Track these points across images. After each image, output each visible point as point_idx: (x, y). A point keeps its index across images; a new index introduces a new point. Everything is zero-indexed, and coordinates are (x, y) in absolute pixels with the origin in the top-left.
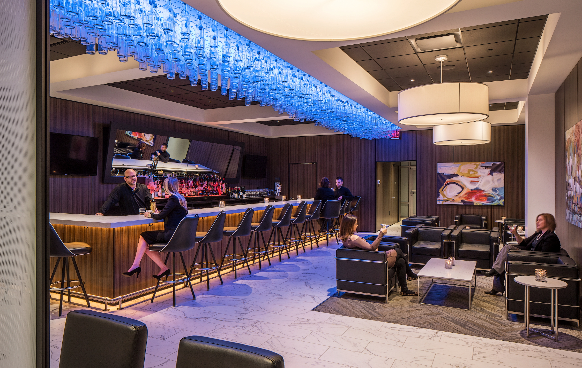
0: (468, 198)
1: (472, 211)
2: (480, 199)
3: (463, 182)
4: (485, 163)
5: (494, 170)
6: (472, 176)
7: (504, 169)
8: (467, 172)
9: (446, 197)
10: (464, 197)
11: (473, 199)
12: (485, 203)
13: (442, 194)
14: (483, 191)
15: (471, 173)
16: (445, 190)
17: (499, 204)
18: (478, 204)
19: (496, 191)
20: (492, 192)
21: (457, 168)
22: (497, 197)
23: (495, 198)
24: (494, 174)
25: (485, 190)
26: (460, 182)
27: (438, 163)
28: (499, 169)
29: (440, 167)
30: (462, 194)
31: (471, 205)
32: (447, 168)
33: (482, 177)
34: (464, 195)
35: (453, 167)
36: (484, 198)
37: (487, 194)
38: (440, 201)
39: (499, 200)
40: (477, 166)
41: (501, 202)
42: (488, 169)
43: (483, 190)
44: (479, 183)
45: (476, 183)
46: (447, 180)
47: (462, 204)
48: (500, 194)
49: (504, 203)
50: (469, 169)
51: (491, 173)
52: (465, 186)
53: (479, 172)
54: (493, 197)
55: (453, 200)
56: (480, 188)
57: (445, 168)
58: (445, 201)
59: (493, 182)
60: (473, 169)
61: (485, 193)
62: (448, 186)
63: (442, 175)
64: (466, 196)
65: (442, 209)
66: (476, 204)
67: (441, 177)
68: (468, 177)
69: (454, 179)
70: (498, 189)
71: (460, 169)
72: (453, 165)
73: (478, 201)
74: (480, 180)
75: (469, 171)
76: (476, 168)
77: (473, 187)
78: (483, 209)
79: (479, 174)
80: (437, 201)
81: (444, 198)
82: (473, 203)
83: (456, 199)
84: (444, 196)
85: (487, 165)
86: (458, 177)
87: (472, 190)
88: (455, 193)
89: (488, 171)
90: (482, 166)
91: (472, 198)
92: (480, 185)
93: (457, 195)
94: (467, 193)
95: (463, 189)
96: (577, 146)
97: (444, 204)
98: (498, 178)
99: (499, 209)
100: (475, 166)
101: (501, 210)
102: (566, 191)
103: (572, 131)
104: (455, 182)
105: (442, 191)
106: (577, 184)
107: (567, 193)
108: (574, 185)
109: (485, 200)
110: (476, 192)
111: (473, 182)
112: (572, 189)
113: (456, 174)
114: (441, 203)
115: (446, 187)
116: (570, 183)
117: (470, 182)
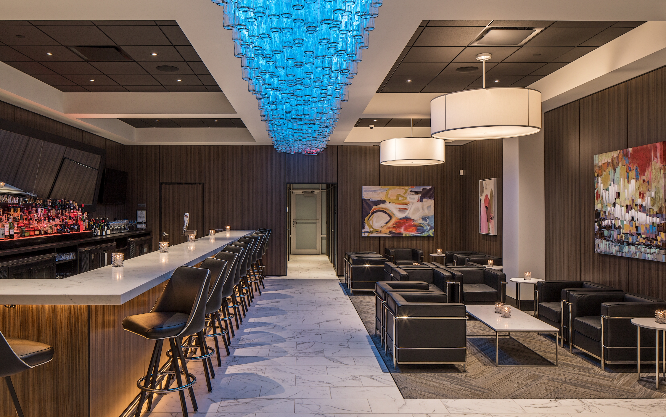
0: (396, 228)
1: (400, 244)
2: (410, 229)
3: (391, 210)
4: (414, 187)
5: (424, 195)
6: (400, 203)
7: (433, 194)
8: (395, 198)
9: (373, 228)
10: (392, 228)
11: (402, 230)
12: (414, 234)
13: (368, 225)
14: (413, 220)
15: (400, 198)
16: (372, 219)
17: (429, 235)
18: (408, 236)
19: (427, 221)
20: (422, 221)
21: (385, 193)
22: (427, 227)
23: (425, 228)
24: (424, 200)
25: (415, 219)
26: (388, 210)
27: (363, 187)
28: (429, 195)
29: (365, 191)
30: (390, 224)
31: (398, 237)
32: (373, 193)
33: (412, 204)
34: (392, 225)
35: (380, 191)
36: (413, 229)
37: (416, 224)
38: (365, 233)
39: (429, 230)
40: (406, 191)
41: (431, 233)
42: (417, 194)
43: (412, 219)
44: (408, 210)
45: (405, 210)
46: (374, 207)
47: (390, 236)
48: (430, 223)
49: (434, 233)
50: (397, 193)
51: (421, 200)
52: (394, 214)
53: (408, 198)
54: (423, 227)
55: (380, 232)
56: (409, 217)
57: (371, 192)
58: (372, 232)
59: (423, 210)
60: (402, 194)
61: (415, 222)
62: (375, 214)
63: (368, 201)
64: (394, 226)
65: (367, 242)
66: (405, 236)
67: (367, 203)
68: (396, 204)
69: (382, 206)
70: (428, 218)
71: (388, 194)
72: (380, 189)
73: (407, 232)
74: (409, 207)
75: (398, 196)
76: (405, 193)
77: (401, 215)
78: (412, 241)
79: (409, 200)
80: (362, 233)
81: (370, 229)
82: (402, 235)
83: (383, 230)
84: (371, 227)
85: (416, 190)
86: (385, 203)
87: (400, 219)
88: (382, 223)
89: (417, 197)
90: (411, 191)
91: (400, 228)
92: (409, 213)
93: (385, 225)
94: (396, 223)
95: (391, 217)
96: (638, 171)
97: (369, 236)
98: (428, 205)
99: (429, 240)
100: (405, 191)
101: (431, 242)
102: (596, 220)
103: (618, 154)
104: (382, 209)
105: (368, 220)
106: (636, 212)
107: (598, 222)
108: (627, 214)
109: (414, 230)
110: (406, 221)
111: (402, 210)
112: (619, 218)
113: (383, 200)
114: (366, 235)
115: (372, 216)
116: (609, 211)
117: (398, 210)
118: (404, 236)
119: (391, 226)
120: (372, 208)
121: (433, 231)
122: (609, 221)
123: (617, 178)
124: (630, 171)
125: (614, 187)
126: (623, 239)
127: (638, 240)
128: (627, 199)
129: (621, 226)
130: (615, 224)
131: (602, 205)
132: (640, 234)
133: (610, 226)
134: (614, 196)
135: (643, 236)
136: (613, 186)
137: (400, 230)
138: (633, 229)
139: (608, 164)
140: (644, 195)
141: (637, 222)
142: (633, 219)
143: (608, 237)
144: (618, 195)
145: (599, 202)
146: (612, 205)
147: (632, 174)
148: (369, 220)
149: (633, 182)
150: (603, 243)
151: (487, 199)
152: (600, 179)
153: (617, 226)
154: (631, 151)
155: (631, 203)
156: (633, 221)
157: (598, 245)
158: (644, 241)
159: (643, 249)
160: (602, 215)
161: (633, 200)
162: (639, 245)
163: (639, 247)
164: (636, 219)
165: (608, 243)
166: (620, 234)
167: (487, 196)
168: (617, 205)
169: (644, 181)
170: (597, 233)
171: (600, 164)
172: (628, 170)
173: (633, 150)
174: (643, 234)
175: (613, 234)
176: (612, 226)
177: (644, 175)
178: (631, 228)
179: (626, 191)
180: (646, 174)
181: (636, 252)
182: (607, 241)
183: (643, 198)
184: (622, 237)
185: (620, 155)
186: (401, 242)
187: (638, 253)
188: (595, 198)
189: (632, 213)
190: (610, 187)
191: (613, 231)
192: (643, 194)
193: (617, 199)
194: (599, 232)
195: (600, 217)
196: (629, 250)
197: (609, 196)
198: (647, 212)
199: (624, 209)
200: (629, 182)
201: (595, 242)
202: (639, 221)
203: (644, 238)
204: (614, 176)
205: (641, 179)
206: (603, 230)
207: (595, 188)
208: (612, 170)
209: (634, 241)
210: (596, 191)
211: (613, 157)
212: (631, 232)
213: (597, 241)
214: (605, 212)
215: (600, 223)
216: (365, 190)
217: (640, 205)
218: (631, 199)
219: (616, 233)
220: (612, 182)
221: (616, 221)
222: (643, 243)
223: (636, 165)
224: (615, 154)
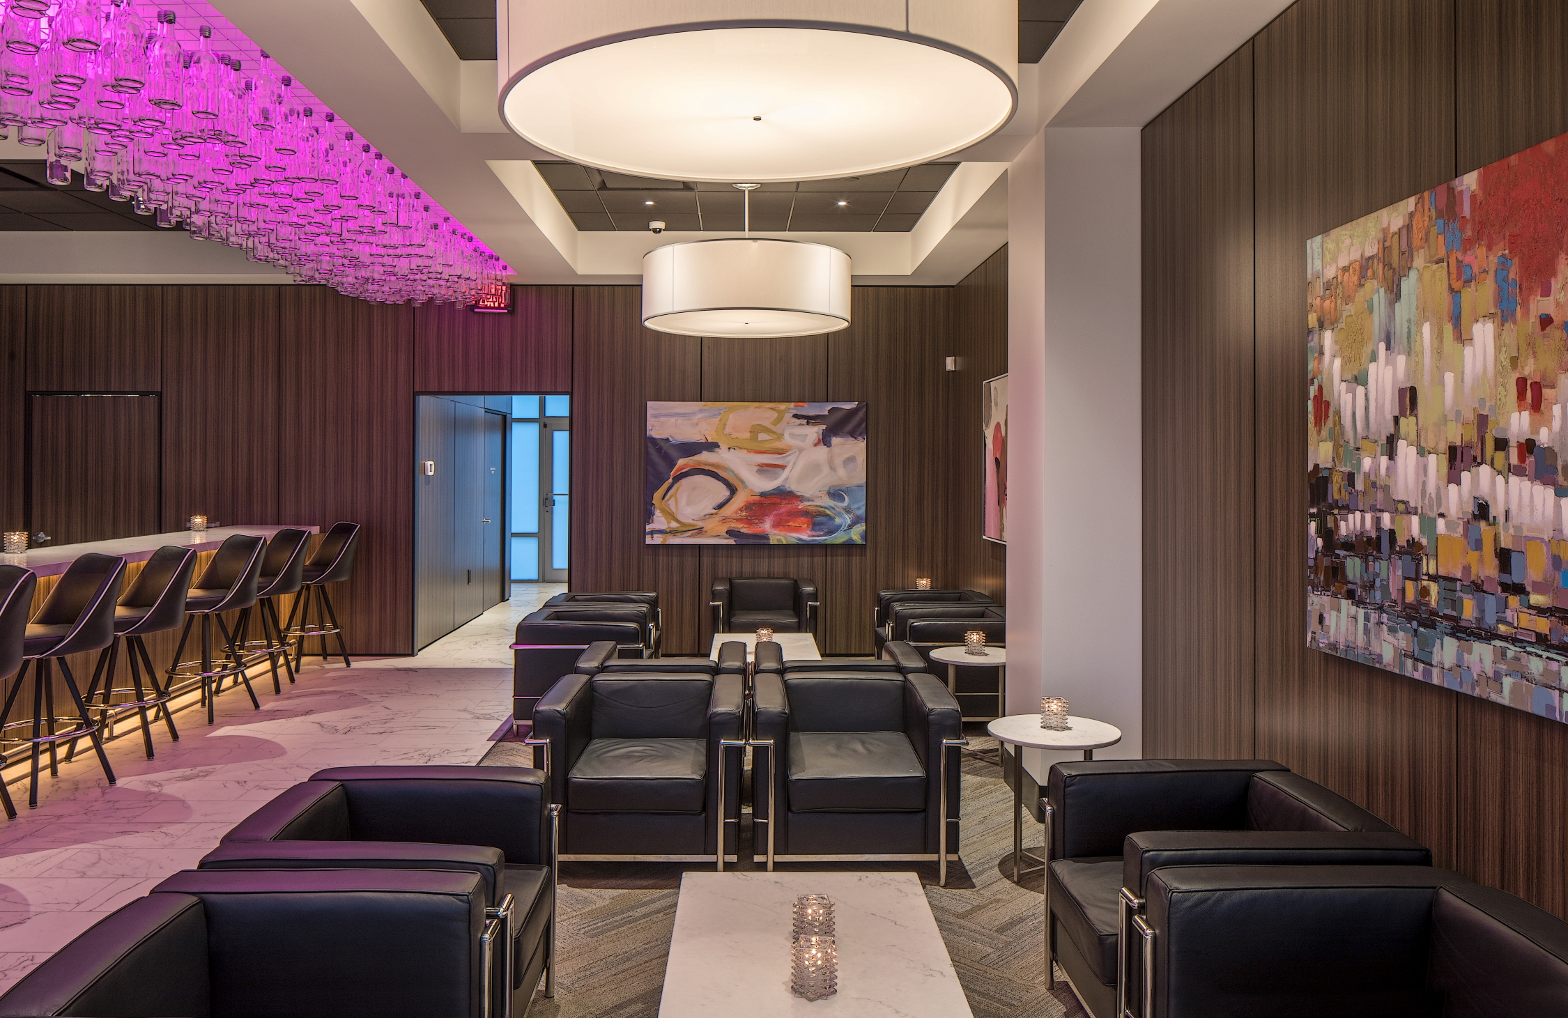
0: (748, 521)
1: (764, 566)
2: (790, 524)
3: (733, 468)
4: (806, 405)
5: (835, 428)
6: (762, 450)
7: (864, 425)
8: (748, 435)
9: (677, 521)
10: (738, 520)
11: (767, 526)
12: (805, 536)
13: (663, 511)
14: (801, 498)
15: (762, 436)
16: (674, 495)
17: (851, 539)
18: (785, 543)
19: (842, 499)
21: (716, 420)
22: (844, 518)
23: (838, 521)
24: (835, 440)
25: (807, 495)
26: (725, 469)
27: (650, 404)
28: (850, 427)
29: (655, 416)
30: (729, 510)
31: (759, 545)
32: (680, 420)
33: (797, 453)
34: (736, 513)
35: (700, 416)
36: (801, 521)
37: (812, 508)
38: (655, 536)
39: (850, 527)
40: (782, 414)
41: (856, 534)
42: (814, 424)
43: (799, 494)
44: (787, 471)
45: (778, 470)
46: (681, 462)
47: (731, 542)
48: (853, 507)
49: (865, 536)
50: (753, 424)
51: (825, 440)
52: (742, 481)
53: (787, 436)
54: (831, 518)
55: (700, 531)
56: (789, 489)
57: (673, 420)
58: (674, 532)
59: (833, 468)
60: (767, 424)
61: (806, 503)
62: (684, 481)
63: (663, 444)
64: (744, 514)
65: (662, 560)
66: (776, 543)
67: (659, 450)
68: (750, 451)
69: (705, 457)
70: (848, 491)
71: (725, 425)
72: (701, 411)
73: (783, 533)
74: (789, 462)
75: (756, 430)
76: (778, 421)
77: (767, 485)
78: (797, 557)
79: (788, 440)
80: (645, 534)
82: (768, 539)
83: (709, 525)
84: (671, 516)
85: (812, 413)
86: (717, 450)
87: (763, 495)
88: (707, 506)
89: (814, 432)
90: (796, 416)
91: (763, 522)
92: (788, 478)
93: (714, 511)
94: (748, 507)
95: (733, 490)
96: (1512, 275)
97: (667, 543)
98: (846, 456)
99: (849, 555)
100: (775, 415)
101: (856, 560)
102: (1314, 510)
103: (1411, 215)
104: (706, 468)
105: (663, 498)
106: (1500, 479)
107: (1321, 518)
108: (1452, 487)
109: (805, 526)
110: (779, 501)
111: (766, 468)
112: (1412, 504)
113: (710, 441)
114: (658, 540)
115: (676, 486)
116: (1367, 475)
117: (757, 468)
118: (772, 542)
119: (735, 516)
120: (675, 464)
121: (861, 528)
122: (1368, 516)
123: (1405, 325)
124: (1468, 282)
125: (1390, 368)
126: (1433, 604)
127: (1509, 615)
128: (1451, 416)
129: (1424, 542)
130: (1392, 533)
131: (1337, 447)
132: (1519, 590)
133: (1370, 539)
134: (1390, 406)
135: (1536, 599)
136: (1387, 363)
137: (760, 525)
138: (1481, 560)
139: (1364, 268)
140: (1547, 392)
141: (1506, 529)
142: (1482, 511)
143: (1364, 587)
144: (1409, 399)
145: (1324, 433)
146: (1379, 449)
147: (1482, 294)
148: (666, 498)
149: (1484, 333)
150: (1339, 610)
151: (999, 435)
152: (1328, 337)
153: (1401, 540)
154: (1474, 187)
155: (1472, 435)
156: (1483, 524)
157: (1321, 619)
158: (1543, 625)
159: (1536, 666)
160: (1336, 490)
161: (1482, 421)
162: (1514, 641)
163: (1512, 651)
164: (1497, 510)
165: (1361, 612)
166: (1416, 579)
167: (998, 425)
168: (1402, 444)
169: (1546, 321)
170: (1316, 563)
171: (1330, 273)
172: (1462, 277)
173: (1483, 181)
174: (1539, 588)
175: (1384, 575)
176: (1379, 538)
177: (1546, 293)
178: (1473, 556)
179: (1449, 378)
180: (1556, 284)
181: (1498, 677)
182: (1359, 603)
183: (1536, 406)
184: (1425, 592)
185: (1418, 216)
186: (766, 560)
187: (1507, 682)
188: (1311, 417)
189: (1475, 482)
190: (1372, 367)
191: (1384, 564)
192: (1538, 388)
193: (1402, 420)
194: (1326, 561)
195: (1330, 501)
196: (1460, 656)
197: (1367, 408)
198: (1560, 478)
199: (1436, 464)
200: (1462, 337)
201: (1310, 601)
202: (1514, 520)
203: (1541, 611)
204: (1391, 315)
205: (1526, 313)
206: (1342, 553)
207: (1310, 376)
208: (1382, 291)
209: (1490, 619)
210: (1313, 391)
211: (1385, 231)
212: (1474, 571)
213: (1317, 601)
214: (1350, 478)
215: (1330, 524)
216: (654, 412)
217: (1520, 445)
218: (1470, 416)
219: (1399, 572)
220: (1382, 346)
221: (1398, 518)
222: (1538, 635)
223: (1501, 250)
224: (1393, 218)
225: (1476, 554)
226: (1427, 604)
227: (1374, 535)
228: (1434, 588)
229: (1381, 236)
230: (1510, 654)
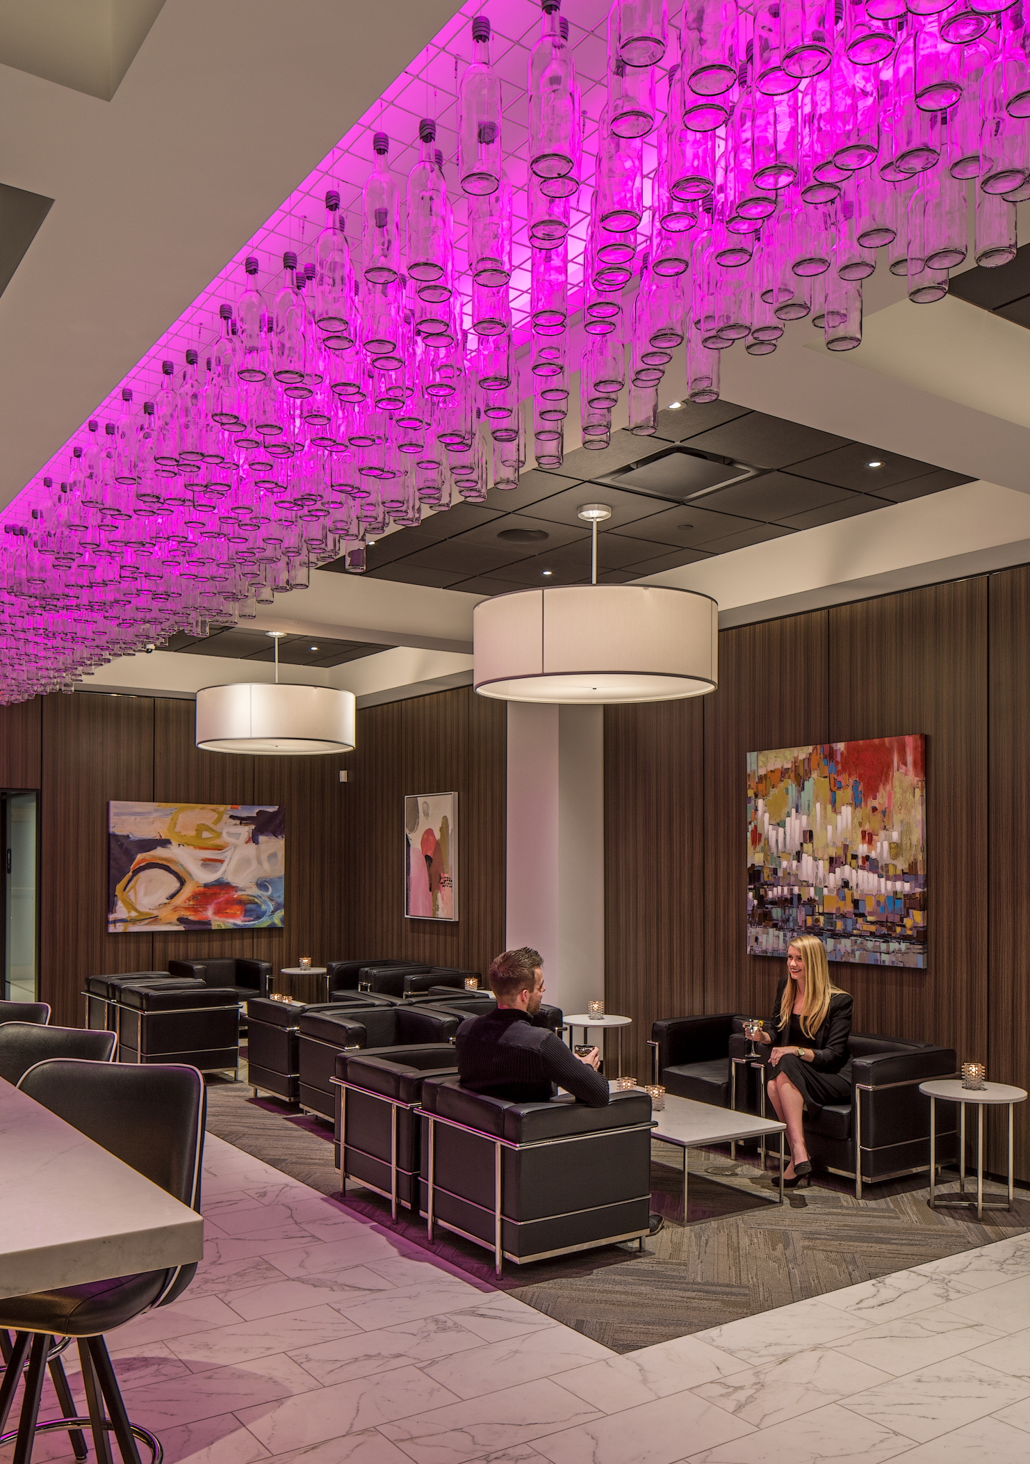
0: (194, 910)
1: (205, 948)
2: (228, 911)
3: (182, 862)
4: (240, 807)
5: (263, 826)
6: (206, 846)
7: (283, 826)
8: (193, 833)
9: (136, 910)
10: (187, 909)
11: (209, 913)
12: (239, 922)
13: (124, 901)
14: (235, 889)
15: (206, 834)
16: (134, 887)
17: (274, 923)
18: (223, 928)
19: (266, 889)
20: (255, 891)
21: (168, 819)
22: (268, 905)
24: (262, 838)
25: (240, 886)
26: (175, 863)
27: (112, 803)
28: (272, 827)
29: (117, 814)
30: (179, 900)
31: (199, 931)
32: (138, 818)
33: (233, 849)
34: (185, 902)
35: (155, 815)
36: (236, 909)
37: (244, 897)
38: (118, 924)
39: (273, 912)
40: (221, 815)
41: (277, 919)
42: (246, 824)
43: (234, 885)
44: (225, 864)
45: (218, 864)
46: (139, 857)
47: (181, 928)
48: (275, 895)
49: (283, 921)
50: (198, 823)
51: (254, 839)
52: (190, 875)
53: (224, 835)
54: (259, 905)
55: (155, 919)
56: (226, 881)
57: (133, 818)
58: (134, 921)
59: (260, 863)
60: (209, 823)
61: (240, 893)
62: (142, 875)
63: (123, 841)
64: (191, 903)
65: (121, 946)
66: (217, 928)
67: (121, 846)
68: (196, 847)
69: (159, 852)
70: (271, 882)
71: (175, 824)
72: (156, 811)
73: (222, 919)
74: (226, 857)
75: (200, 829)
76: (218, 820)
77: (209, 876)
78: (232, 940)
79: (226, 838)
80: (107, 922)
81: (129, 912)
82: (210, 925)
83: (164, 913)
84: (131, 906)
85: (244, 814)
86: (169, 846)
87: (206, 886)
88: (161, 896)
89: (246, 830)
90: (231, 817)
91: (206, 909)
92: (226, 871)
93: (167, 901)
94: (195, 896)
95: (182, 882)
96: (860, 789)
97: (128, 931)
98: (270, 852)
99: (270, 937)
100: (216, 816)
101: (275, 941)
102: (752, 887)
103: (810, 754)
104: (161, 862)
105: (125, 890)
106: (854, 871)
107: (756, 890)
108: (831, 874)
109: (239, 912)
110: (218, 891)
111: (209, 863)
112: (810, 882)
113: (163, 837)
114: (120, 928)
115: (135, 878)
116: (785, 870)
117: (201, 862)
118: (214, 927)
119: (184, 905)
120: (134, 859)
121: (281, 913)
122: (786, 889)
123: (807, 803)
124: (839, 788)
125: (798, 821)
126: (822, 925)
127: (858, 926)
128: (831, 844)
129: (817, 898)
130: (799, 896)
131: (766, 856)
132: (862, 915)
133: (786, 899)
134: (798, 838)
135: (870, 918)
136: (796, 818)
137: (204, 913)
138: (845, 905)
139: (784, 773)
140: (874, 837)
141: (857, 891)
142: (846, 884)
143: (783, 921)
144: (809, 835)
145: (758, 848)
146: (792, 858)
147: (846, 794)
148: (127, 890)
149: (847, 811)
150: (768, 934)
151: (431, 838)
152: (760, 802)
153: (804, 898)
154: (842, 749)
155: (841, 852)
156: (846, 890)
157: (757, 939)
158: (873, 928)
159: (870, 945)
160: (766, 876)
161: (846, 847)
162: (860, 936)
163: (859, 940)
164: (852, 884)
165: (781, 934)
166: (813, 915)
167: (429, 832)
168: (804, 856)
169: (874, 809)
170: (753, 913)
171: (762, 772)
172: (836, 786)
173: (847, 748)
174: (871, 914)
175: (794, 914)
176: (792, 898)
177: (875, 798)
178: (841, 904)
179: (830, 828)
180: (879, 796)
181: (853, 952)
182: (780, 929)
183: (870, 842)
184: (817, 920)
185: (814, 755)
186: (207, 943)
187: (857, 953)
188: (749, 841)
189: (843, 872)
190: (788, 820)
191: (795, 910)
192: (871, 835)
193: (805, 845)
194: (759, 911)
195: (762, 881)
196: (835, 946)
197: (785, 838)
198: (880, 871)
199: (823, 865)
200: (836, 811)
201: (749, 931)
202: (861, 887)
203: (872, 923)
204: (799, 797)
205: (866, 805)
206: (769, 906)
207: (749, 820)
208: (794, 785)
209: (849, 928)
210: (750, 828)
211: (796, 759)
212: (842, 909)
213: (752, 931)
214: (775, 871)
215: (762, 892)
216: (116, 811)
217: (863, 857)
218: (840, 844)
219: (803, 913)
220: (794, 811)
221: (802, 888)
222: (871, 932)
223: (854, 778)
224: (802, 753)
225: (843, 902)
226: (818, 926)
227: (789, 897)
228: (822, 918)
229: (793, 760)
230: (858, 942)
